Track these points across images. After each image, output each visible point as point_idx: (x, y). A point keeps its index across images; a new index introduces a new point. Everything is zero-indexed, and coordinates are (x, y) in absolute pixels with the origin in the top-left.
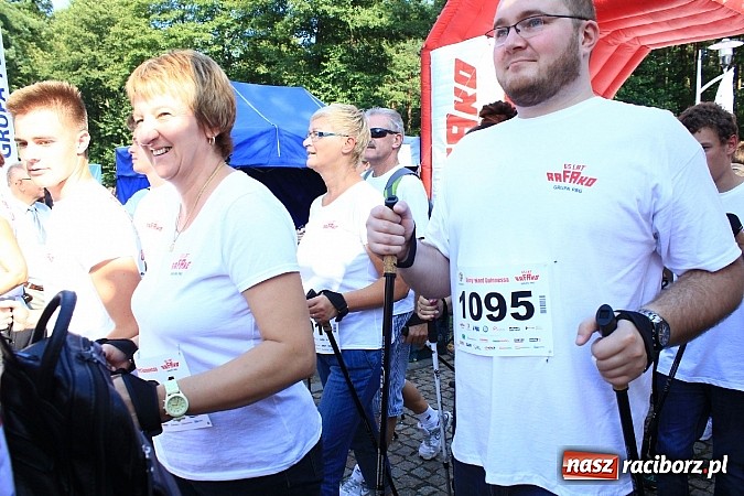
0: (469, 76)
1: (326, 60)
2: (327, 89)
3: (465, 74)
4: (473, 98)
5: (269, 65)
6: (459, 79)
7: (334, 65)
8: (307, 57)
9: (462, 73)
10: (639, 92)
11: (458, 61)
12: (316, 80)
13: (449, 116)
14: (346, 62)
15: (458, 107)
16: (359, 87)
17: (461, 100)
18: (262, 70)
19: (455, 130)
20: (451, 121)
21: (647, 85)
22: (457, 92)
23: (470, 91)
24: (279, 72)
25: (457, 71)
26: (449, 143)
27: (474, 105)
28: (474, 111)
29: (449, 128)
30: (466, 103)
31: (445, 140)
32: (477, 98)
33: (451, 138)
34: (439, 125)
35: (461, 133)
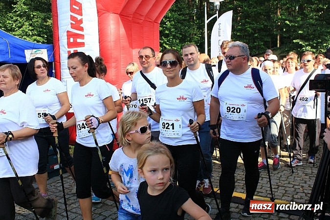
0: (78, 8)
1: (15, 4)
2: (17, 20)
3: (76, 6)
4: (81, 21)
6: (72, 10)
7: (20, 6)
9: (74, 6)
10: (181, 24)
13: (68, 32)
14: (28, 5)
15: (73, 26)
17: (74, 23)
19: (72, 40)
20: (70, 35)
21: (184, 20)
22: (72, 18)
23: (79, 17)
25: (71, 6)
26: (68, 48)
27: (81, 25)
28: (82, 29)
29: (68, 39)
30: (77, 24)
31: (66, 46)
32: (83, 21)
33: (70, 45)
34: (63, 38)
35: (75, 42)
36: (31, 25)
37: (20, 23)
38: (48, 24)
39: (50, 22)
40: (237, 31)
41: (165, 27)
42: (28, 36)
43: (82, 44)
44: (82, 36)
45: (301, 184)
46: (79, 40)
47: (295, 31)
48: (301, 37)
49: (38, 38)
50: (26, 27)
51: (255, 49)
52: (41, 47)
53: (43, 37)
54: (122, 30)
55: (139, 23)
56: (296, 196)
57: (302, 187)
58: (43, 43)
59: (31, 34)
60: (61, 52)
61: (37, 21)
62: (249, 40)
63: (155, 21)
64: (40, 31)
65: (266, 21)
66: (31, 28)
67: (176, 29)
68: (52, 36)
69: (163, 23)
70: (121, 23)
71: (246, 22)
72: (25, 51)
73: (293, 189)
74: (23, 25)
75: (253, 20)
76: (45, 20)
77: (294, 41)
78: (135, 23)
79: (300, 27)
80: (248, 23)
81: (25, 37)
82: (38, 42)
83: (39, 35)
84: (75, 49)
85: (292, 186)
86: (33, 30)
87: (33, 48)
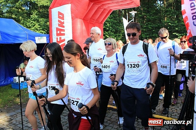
0: (62, 16)
1: (32, 14)
2: (32, 22)
3: (61, 15)
4: (63, 23)
5: (16, 15)
6: (59, 17)
7: (34, 16)
8: (26, 13)
9: (60, 15)
11: (59, 12)
12: (29, 20)
14: (38, 15)
16: (42, 22)
17: (60, 24)
18: (13, 16)
19: (58, 32)
20: (58, 29)
22: (59, 21)
23: (62, 21)
24: (19, 17)
25: (59, 15)
26: (57, 36)
27: (64, 25)
28: (64, 27)
29: (57, 32)
30: (61, 24)
31: (56, 35)
32: (64, 23)
33: (58, 35)
34: (54, 31)
35: (60, 33)
36: (39, 25)
37: (34, 24)
38: (47, 24)
39: (48, 23)
40: (144, 28)
41: (106, 26)
42: (37, 30)
43: (64, 34)
44: (64, 30)
45: (176, 108)
46: (62, 32)
47: (174, 28)
48: (177, 31)
49: (42, 31)
50: (37, 26)
51: (153, 37)
52: (43, 35)
53: (45, 31)
54: (84, 28)
55: (93, 24)
56: (173, 115)
57: (176, 110)
58: (45, 34)
59: (39, 29)
60: (53, 38)
61: (42, 23)
62: (150, 33)
63: (101, 23)
64: (43, 28)
65: (159, 23)
66: (39, 26)
67: (112, 27)
68: (49, 30)
69: (105, 24)
70: (83, 24)
71: (149, 24)
72: (36, 37)
73: (171, 111)
74: (35, 25)
75: (152, 23)
76: (46, 22)
77: (173, 33)
78: (91, 23)
79: (177, 26)
80: (150, 24)
81: (36, 31)
82: (42, 33)
83: (43, 30)
84: (60, 37)
85: (171, 109)
86: (40, 27)
87: (39, 36)
